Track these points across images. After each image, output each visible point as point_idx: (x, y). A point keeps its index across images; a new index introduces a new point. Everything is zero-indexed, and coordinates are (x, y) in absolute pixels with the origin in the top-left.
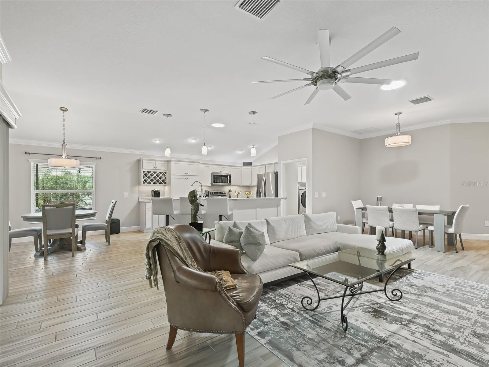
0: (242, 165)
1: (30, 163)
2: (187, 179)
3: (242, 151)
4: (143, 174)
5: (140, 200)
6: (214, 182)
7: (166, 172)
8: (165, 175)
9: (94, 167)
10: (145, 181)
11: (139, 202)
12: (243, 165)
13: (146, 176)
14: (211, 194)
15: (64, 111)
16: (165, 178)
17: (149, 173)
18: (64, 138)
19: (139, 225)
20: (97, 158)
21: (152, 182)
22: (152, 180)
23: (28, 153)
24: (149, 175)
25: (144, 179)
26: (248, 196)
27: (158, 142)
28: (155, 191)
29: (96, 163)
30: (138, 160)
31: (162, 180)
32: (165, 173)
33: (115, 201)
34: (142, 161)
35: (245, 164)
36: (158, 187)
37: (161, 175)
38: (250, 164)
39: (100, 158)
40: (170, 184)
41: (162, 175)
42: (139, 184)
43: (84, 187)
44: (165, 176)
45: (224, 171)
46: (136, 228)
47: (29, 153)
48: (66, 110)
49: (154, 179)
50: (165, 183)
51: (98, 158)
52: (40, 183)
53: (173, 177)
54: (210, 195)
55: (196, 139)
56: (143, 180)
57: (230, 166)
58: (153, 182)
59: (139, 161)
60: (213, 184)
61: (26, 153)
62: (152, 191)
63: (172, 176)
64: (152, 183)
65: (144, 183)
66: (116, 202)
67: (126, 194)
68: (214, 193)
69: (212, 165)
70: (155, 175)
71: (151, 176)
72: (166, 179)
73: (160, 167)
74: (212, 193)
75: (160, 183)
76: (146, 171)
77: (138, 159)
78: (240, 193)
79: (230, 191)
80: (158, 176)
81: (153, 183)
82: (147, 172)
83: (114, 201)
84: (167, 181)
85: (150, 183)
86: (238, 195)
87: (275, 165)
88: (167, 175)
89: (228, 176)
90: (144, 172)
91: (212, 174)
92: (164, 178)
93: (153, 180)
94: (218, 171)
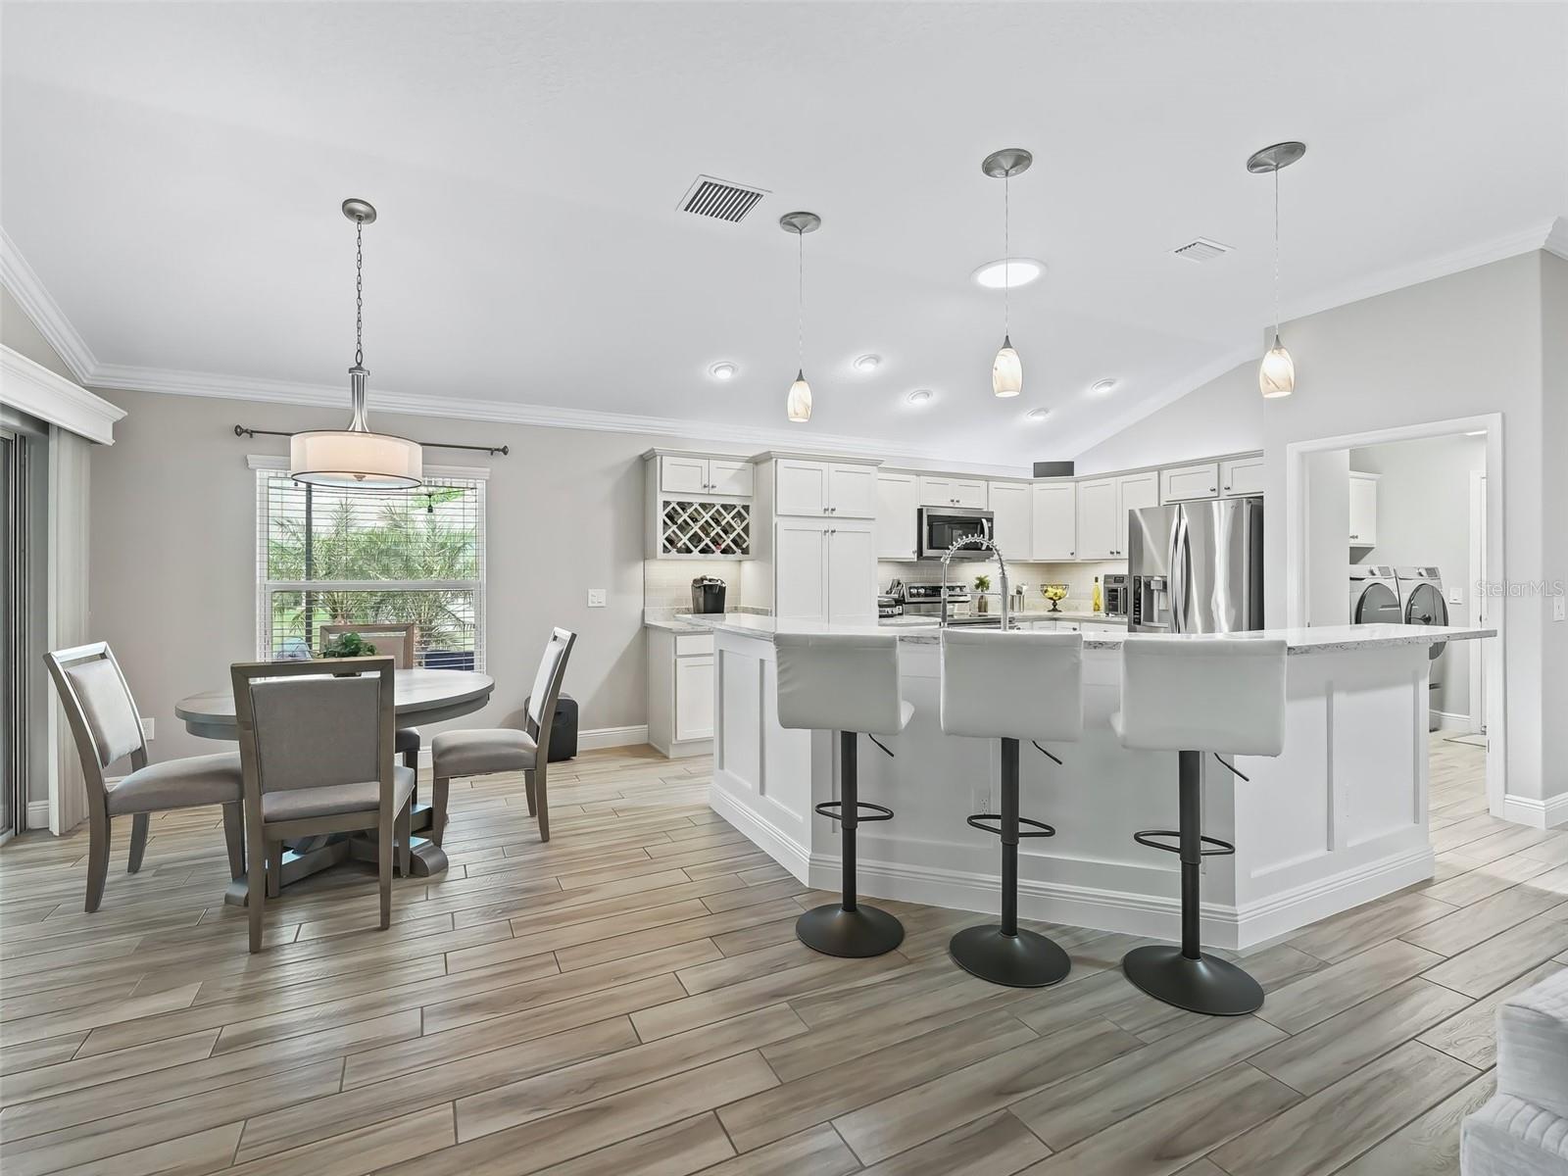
0: (1030, 476)
1: (254, 470)
2: (833, 532)
3: (1047, 411)
4: (661, 515)
5: (649, 621)
6: (931, 547)
7: (748, 506)
8: (743, 519)
9: (481, 485)
10: (670, 540)
11: (646, 628)
12: (1035, 476)
13: (675, 523)
14: (912, 595)
15: (360, 218)
16: (746, 529)
17: (683, 509)
18: (359, 343)
19: (643, 719)
20: (492, 451)
21: (696, 547)
22: (696, 539)
23: (246, 431)
24: (685, 516)
25: (666, 535)
26: (1055, 605)
27: (724, 375)
28: (706, 582)
29: (488, 470)
30: (641, 456)
31: (732, 537)
32: (746, 508)
33: (569, 634)
34: (658, 458)
35: (1046, 470)
36: (716, 568)
37: (728, 518)
38: (1066, 469)
39: (505, 451)
40: (767, 554)
41: (733, 518)
42: (645, 554)
43: (451, 566)
44: (742, 522)
45: (968, 500)
46: (633, 734)
47: (251, 433)
48: (371, 216)
49: (703, 536)
50: (745, 551)
51: (498, 450)
52: (319, 553)
53: (782, 524)
54: (908, 599)
55: (877, 359)
56: (661, 540)
57: (987, 479)
58: (699, 548)
59: (645, 463)
60: (927, 552)
61: (239, 431)
62: (695, 581)
63: (775, 519)
64: (696, 551)
65: (666, 550)
66: (574, 636)
67: (598, 596)
68: (922, 591)
69: (918, 473)
70: (707, 517)
71: (692, 519)
72: (748, 536)
73: (726, 485)
74: (914, 591)
75: (724, 552)
76: (674, 499)
77: (642, 452)
78: (1025, 588)
79: (982, 584)
80: (718, 522)
81: (701, 551)
82: (679, 504)
83: (565, 634)
84: (751, 541)
85: (689, 551)
86: (1016, 600)
87: (1219, 465)
88: (751, 519)
89: (984, 521)
90: (666, 504)
91: (920, 512)
92: (739, 530)
93: (700, 540)
94: (946, 499)
